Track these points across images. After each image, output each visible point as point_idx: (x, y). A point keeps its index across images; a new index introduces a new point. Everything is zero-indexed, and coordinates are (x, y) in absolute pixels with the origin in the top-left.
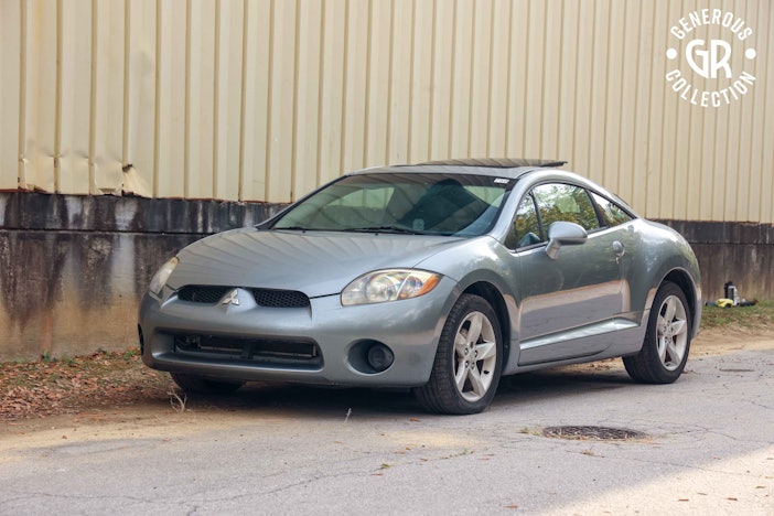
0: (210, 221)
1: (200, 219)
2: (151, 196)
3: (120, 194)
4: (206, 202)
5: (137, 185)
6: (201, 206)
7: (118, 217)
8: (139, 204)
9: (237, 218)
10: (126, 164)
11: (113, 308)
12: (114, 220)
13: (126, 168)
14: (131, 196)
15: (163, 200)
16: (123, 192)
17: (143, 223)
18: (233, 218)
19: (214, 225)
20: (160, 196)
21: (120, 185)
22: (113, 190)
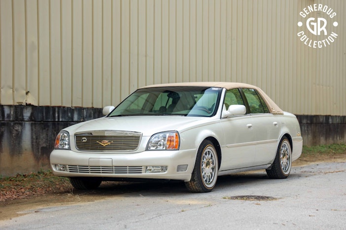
0: (61, 116)
1: (57, 115)
2: (37, 105)
3: (25, 104)
4: (59, 107)
5: (32, 100)
6: (57, 109)
7: (24, 115)
8: (32, 109)
9: (71, 114)
10: (27, 91)
11: (23, 155)
12: (23, 116)
13: (27, 93)
14: (30, 105)
15: (42, 107)
16: (26, 103)
17: (34, 117)
18: (69, 114)
19: (62, 118)
20: (41, 105)
21: (25, 100)
22: (22, 103)
